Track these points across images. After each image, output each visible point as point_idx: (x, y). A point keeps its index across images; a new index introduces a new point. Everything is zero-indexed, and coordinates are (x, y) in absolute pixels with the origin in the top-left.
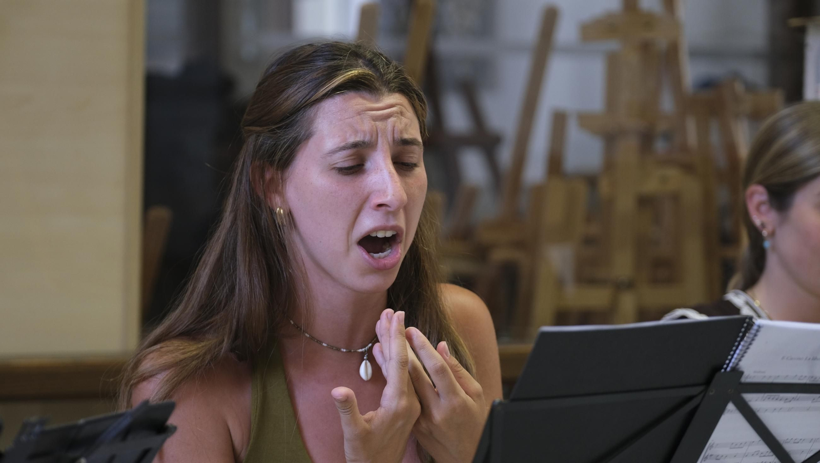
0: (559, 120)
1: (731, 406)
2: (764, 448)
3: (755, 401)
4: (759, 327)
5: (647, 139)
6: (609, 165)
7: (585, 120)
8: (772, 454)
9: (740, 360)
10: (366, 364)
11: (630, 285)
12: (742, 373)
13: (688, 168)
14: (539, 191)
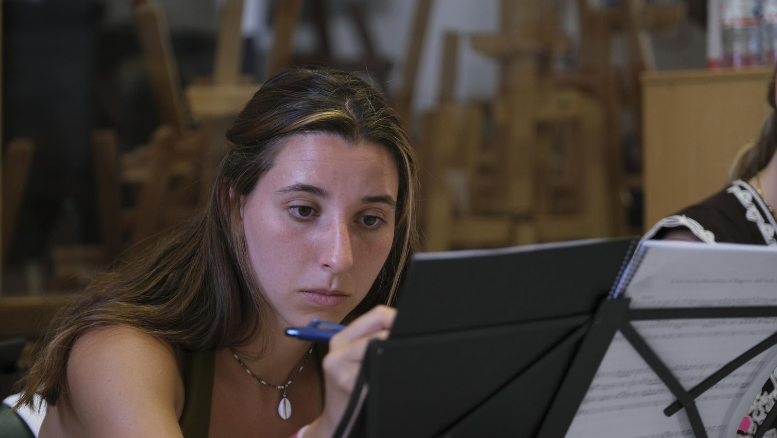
0: (451, 41)
1: (618, 335)
2: (652, 376)
3: (644, 328)
4: (647, 249)
5: (544, 61)
6: (505, 89)
7: (479, 42)
8: (660, 381)
9: (627, 285)
10: (285, 403)
11: (527, 217)
12: (629, 300)
13: (587, 90)
14: (431, 118)
